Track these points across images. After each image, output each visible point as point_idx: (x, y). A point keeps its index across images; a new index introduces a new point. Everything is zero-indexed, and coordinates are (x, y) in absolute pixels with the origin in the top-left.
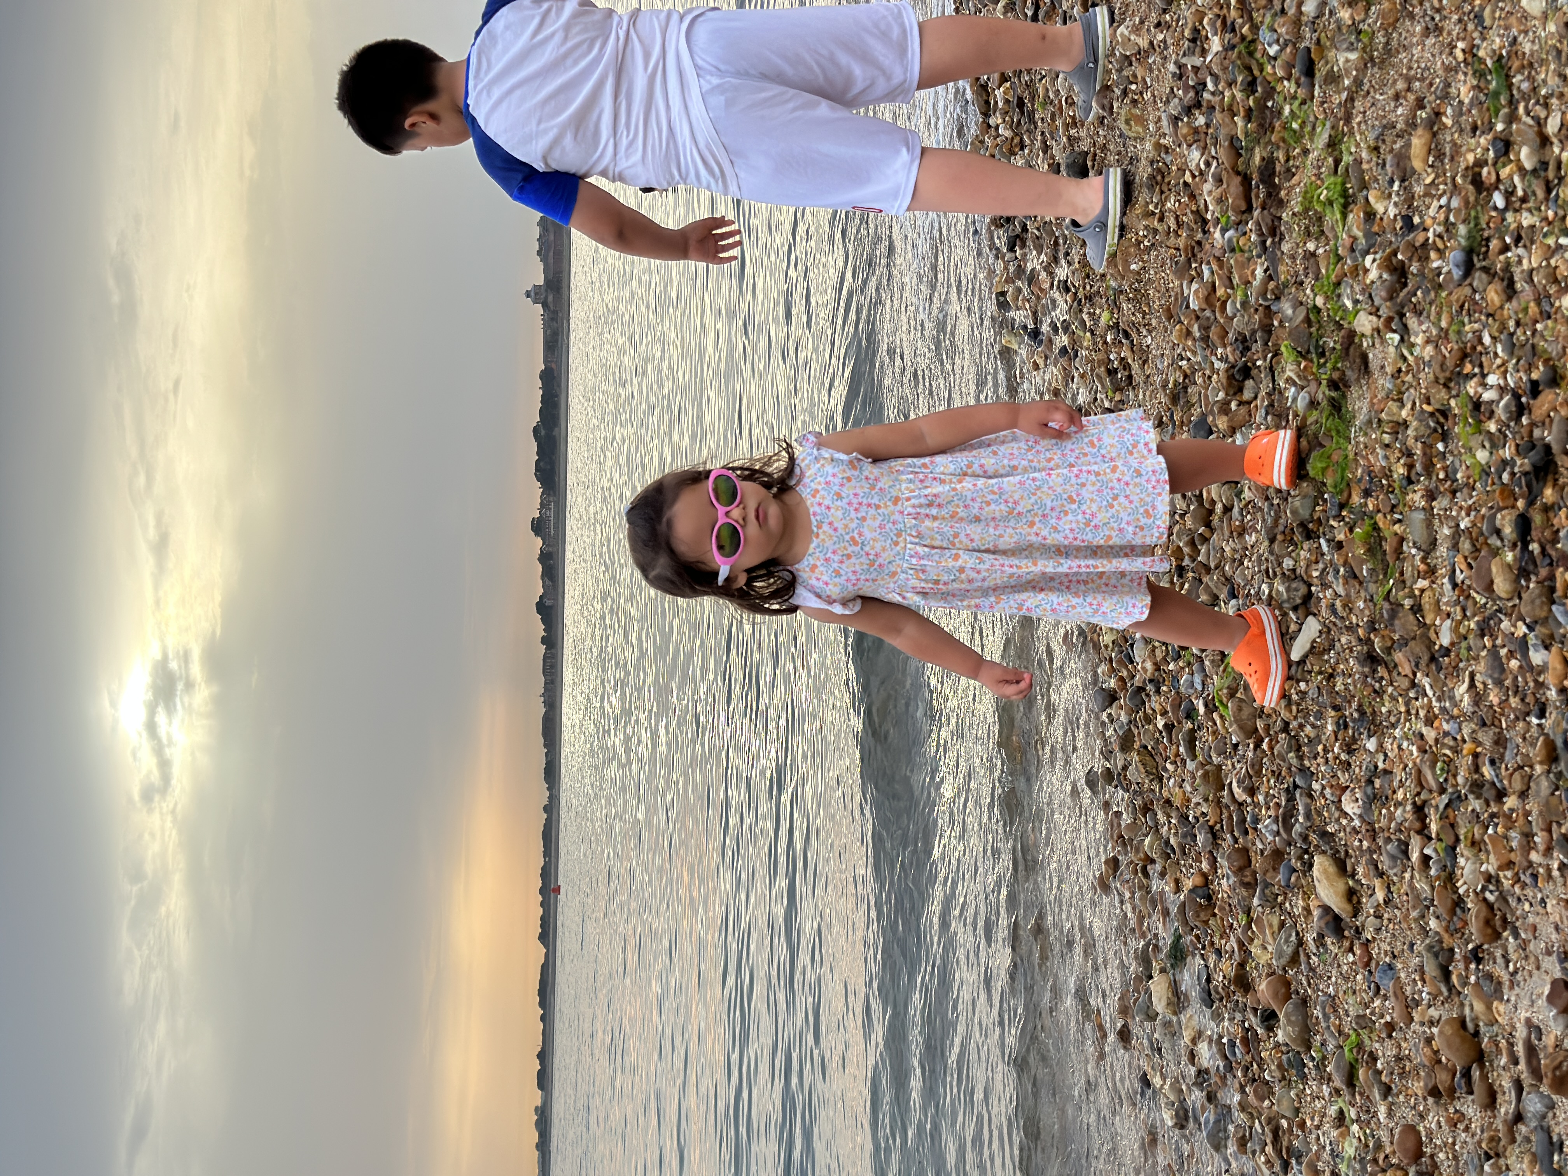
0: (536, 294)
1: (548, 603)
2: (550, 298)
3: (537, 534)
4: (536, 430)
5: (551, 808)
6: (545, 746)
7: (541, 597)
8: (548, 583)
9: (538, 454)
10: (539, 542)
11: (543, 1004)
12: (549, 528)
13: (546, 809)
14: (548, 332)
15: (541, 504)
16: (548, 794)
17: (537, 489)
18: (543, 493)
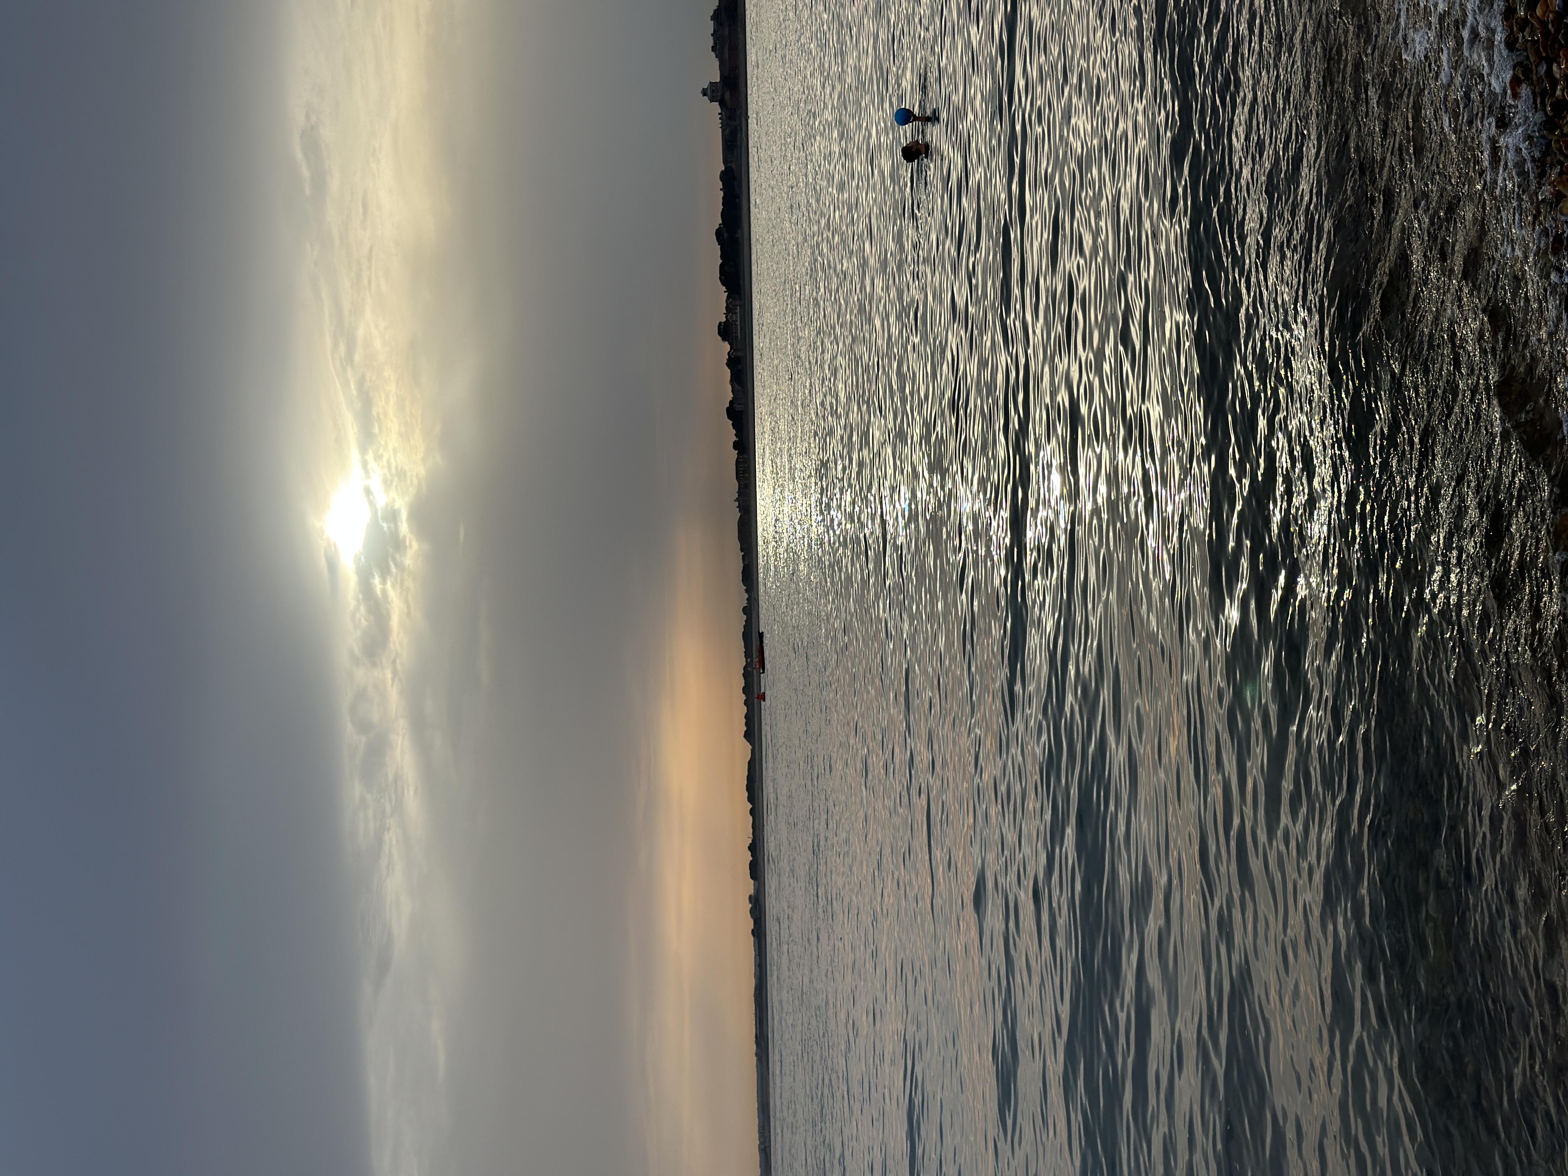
0: (713, 91)
1: (738, 407)
2: (727, 96)
3: (724, 339)
4: (718, 233)
5: (751, 610)
6: (742, 550)
7: (731, 402)
8: (737, 387)
9: (722, 258)
10: (727, 347)
11: (751, 799)
12: (736, 333)
13: (745, 610)
14: (727, 132)
15: (727, 308)
16: (746, 596)
17: (722, 294)
18: (728, 297)
